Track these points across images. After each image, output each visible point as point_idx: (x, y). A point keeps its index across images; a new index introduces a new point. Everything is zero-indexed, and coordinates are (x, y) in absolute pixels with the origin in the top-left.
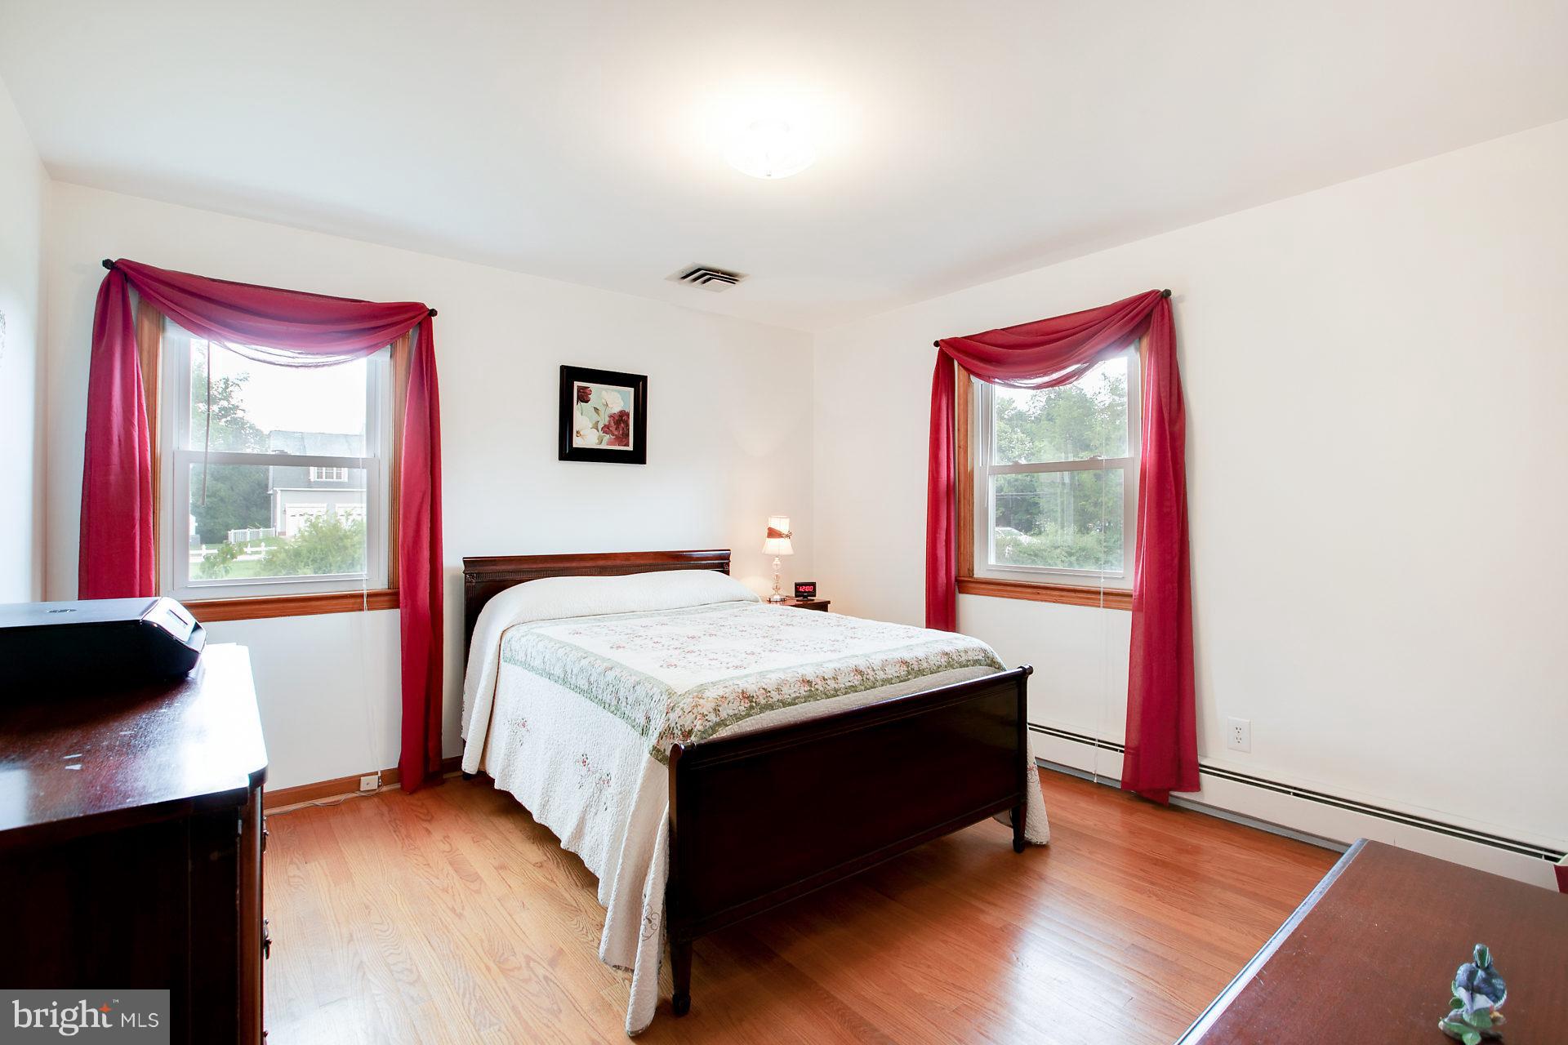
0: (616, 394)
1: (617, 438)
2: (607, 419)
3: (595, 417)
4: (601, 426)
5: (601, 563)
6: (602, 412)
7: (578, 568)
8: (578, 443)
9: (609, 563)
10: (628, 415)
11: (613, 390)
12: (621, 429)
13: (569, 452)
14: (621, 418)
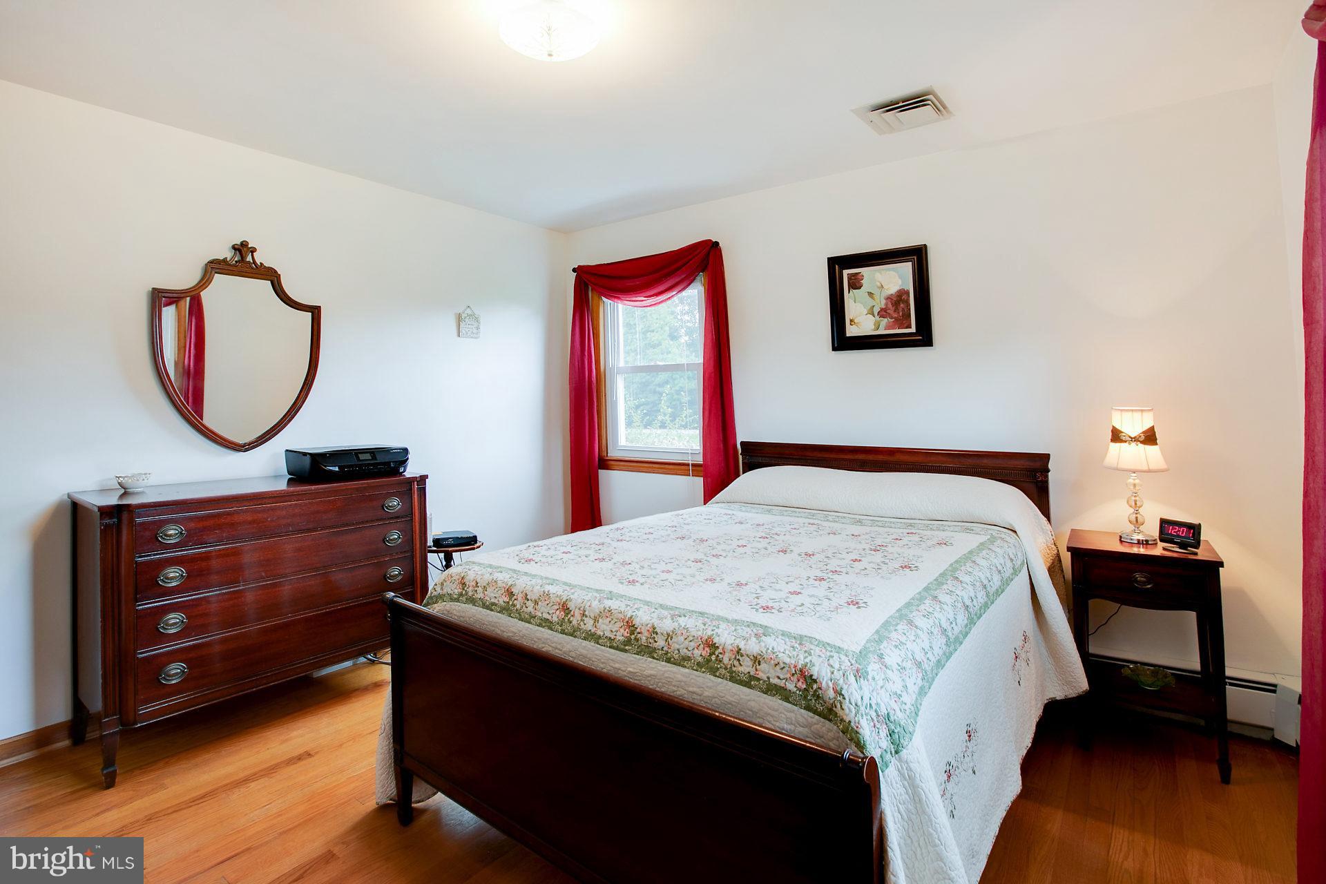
0: (892, 273)
1: (896, 320)
2: (884, 302)
3: (870, 302)
4: (876, 310)
5: (861, 457)
6: (877, 296)
7: (836, 460)
8: (851, 331)
9: (871, 457)
10: (907, 293)
11: (889, 270)
12: (901, 310)
13: (842, 342)
14: (898, 299)
